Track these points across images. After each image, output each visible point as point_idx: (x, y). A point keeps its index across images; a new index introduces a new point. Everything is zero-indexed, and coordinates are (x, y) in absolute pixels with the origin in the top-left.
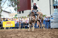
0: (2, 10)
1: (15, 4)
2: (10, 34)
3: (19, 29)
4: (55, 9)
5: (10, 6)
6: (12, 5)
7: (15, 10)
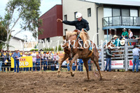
0: (10, 36)
1: (34, 25)
2: (22, 81)
3: (40, 72)
4: (106, 36)
5: (25, 28)
6: (29, 26)
7: (34, 35)
